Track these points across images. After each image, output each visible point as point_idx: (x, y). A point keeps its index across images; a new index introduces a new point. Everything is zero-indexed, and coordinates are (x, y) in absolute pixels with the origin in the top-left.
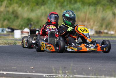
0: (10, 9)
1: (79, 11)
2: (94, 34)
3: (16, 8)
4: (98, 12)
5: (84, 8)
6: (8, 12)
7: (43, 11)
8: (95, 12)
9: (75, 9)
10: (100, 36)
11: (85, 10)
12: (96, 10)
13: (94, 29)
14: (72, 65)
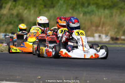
0: (15, 12)
1: (93, 14)
2: (109, 41)
3: (21, 11)
4: (114, 16)
5: (98, 11)
6: (12, 14)
7: (52, 14)
8: (111, 16)
9: (88, 13)
10: (116, 43)
11: (100, 14)
12: (112, 13)
13: (109, 35)
14: (85, 74)
